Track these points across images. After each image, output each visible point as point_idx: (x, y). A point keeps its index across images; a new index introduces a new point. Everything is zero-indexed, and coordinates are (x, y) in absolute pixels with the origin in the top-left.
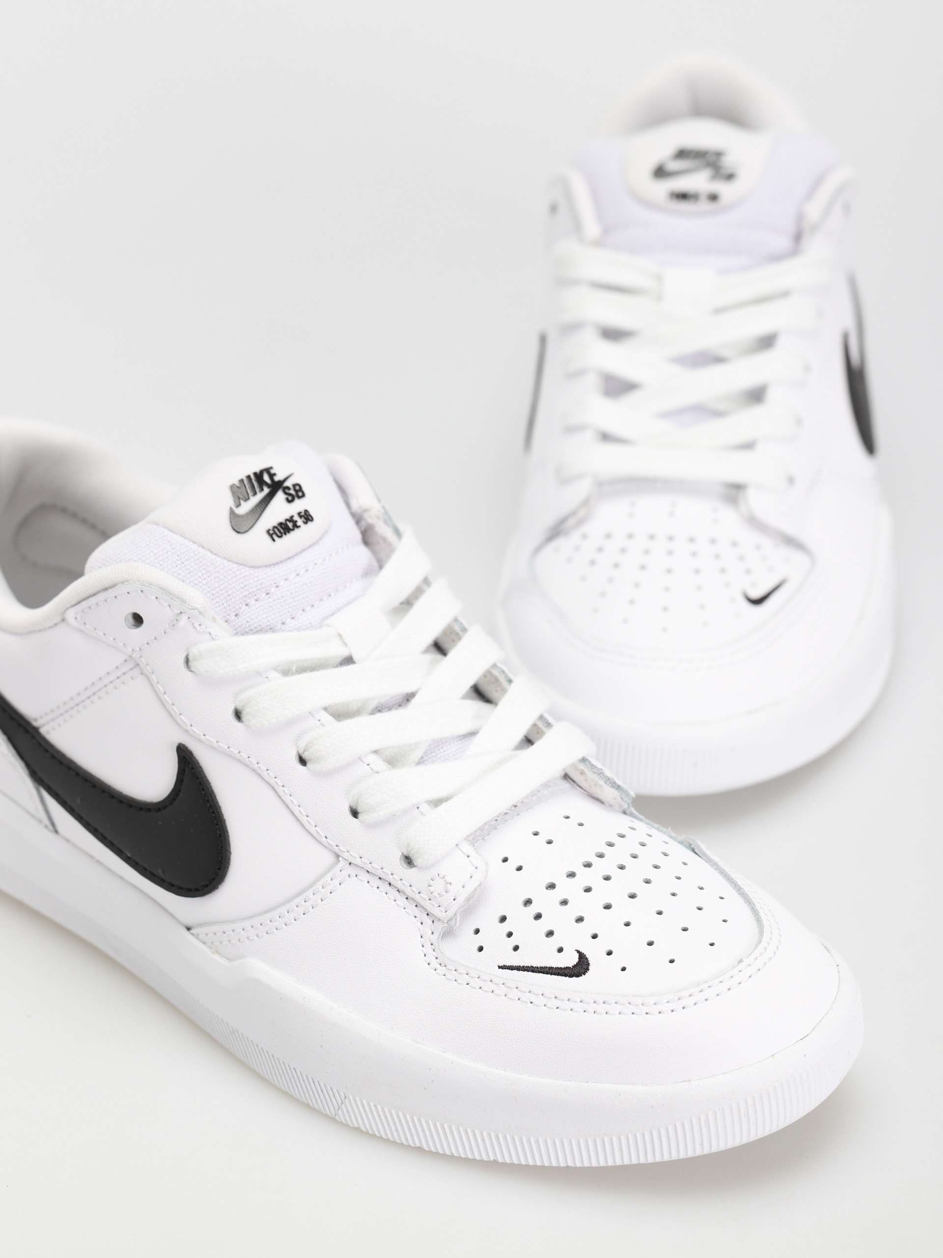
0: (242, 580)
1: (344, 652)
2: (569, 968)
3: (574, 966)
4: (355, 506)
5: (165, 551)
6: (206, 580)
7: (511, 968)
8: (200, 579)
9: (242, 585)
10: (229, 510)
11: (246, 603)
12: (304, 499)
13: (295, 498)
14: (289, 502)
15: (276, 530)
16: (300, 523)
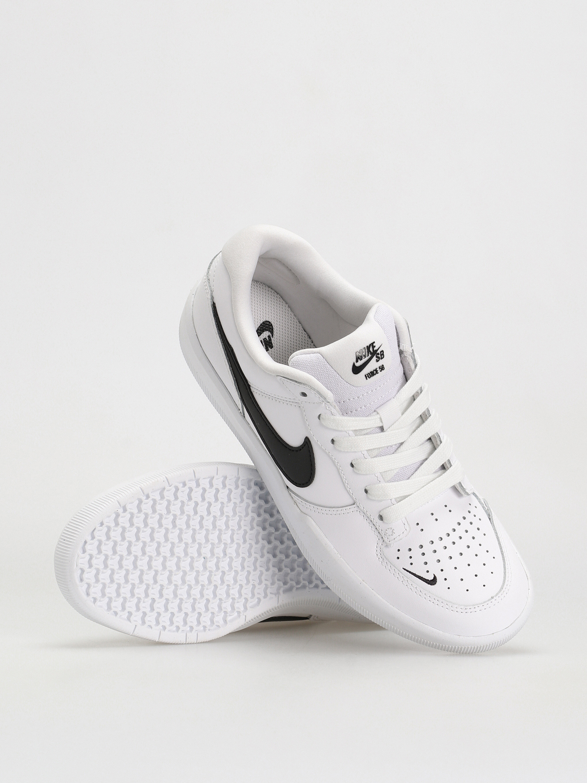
1: (380, 425)
2: (429, 580)
3: (431, 580)
4: (401, 348)
5: (323, 371)
6: (336, 387)
7: (407, 571)
9: (349, 393)
10: (353, 363)
11: (349, 399)
12: (383, 359)
13: (380, 359)
14: (377, 361)
15: (369, 375)
16: (379, 371)
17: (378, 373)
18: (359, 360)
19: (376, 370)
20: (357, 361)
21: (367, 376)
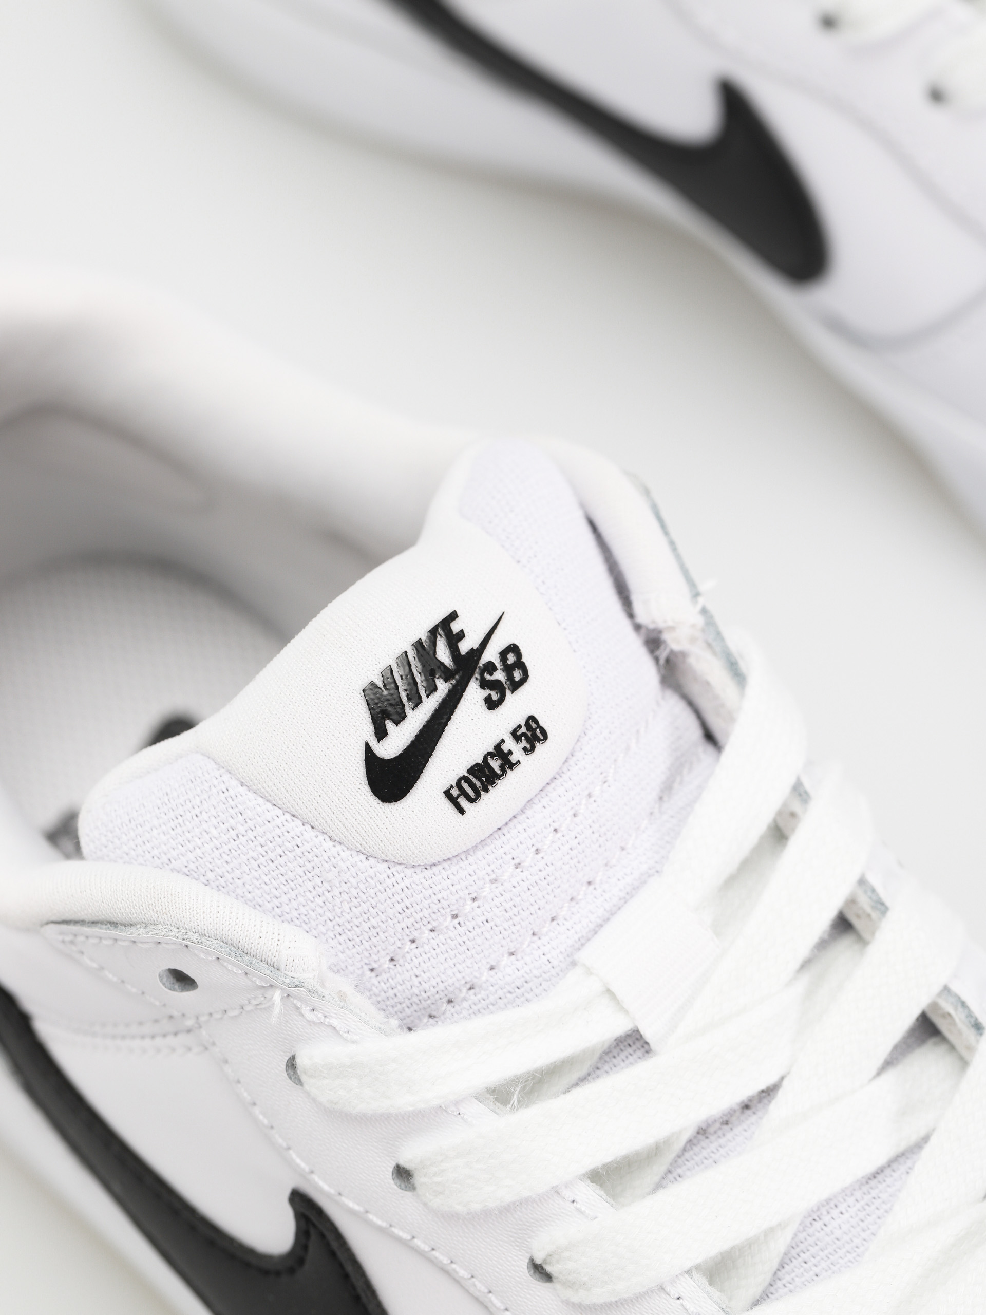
0: (398, 898)
1: (621, 1027)
6: (323, 898)
8: (310, 896)
9: (399, 908)
10: (363, 748)
11: (412, 937)
12: (526, 686)
13: (508, 692)
14: (492, 704)
15: (465, 786)
16: (517, 754)
17: (512, 766)
18: (389, 725)
19: (498, 751)
20: (381, 733)
21: (455, 792)
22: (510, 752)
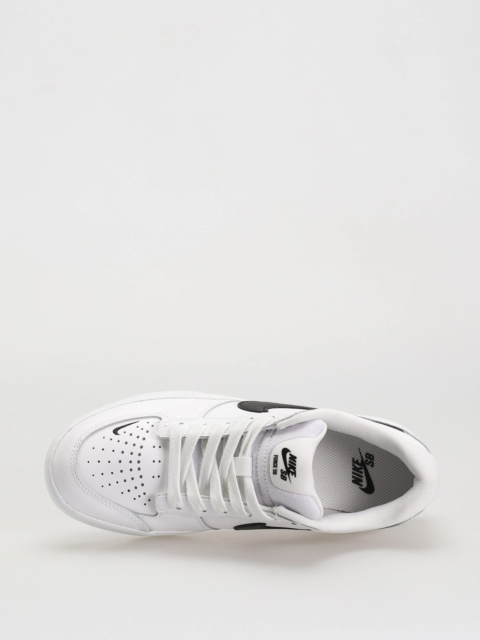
2: (118, 430)
13: (281, 474)
15: (277, 458)
17: (273, 466)
18: (290, 457)
20: (290, 454)
21: (277, 457)
22: (275, 467)
